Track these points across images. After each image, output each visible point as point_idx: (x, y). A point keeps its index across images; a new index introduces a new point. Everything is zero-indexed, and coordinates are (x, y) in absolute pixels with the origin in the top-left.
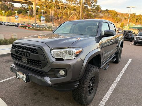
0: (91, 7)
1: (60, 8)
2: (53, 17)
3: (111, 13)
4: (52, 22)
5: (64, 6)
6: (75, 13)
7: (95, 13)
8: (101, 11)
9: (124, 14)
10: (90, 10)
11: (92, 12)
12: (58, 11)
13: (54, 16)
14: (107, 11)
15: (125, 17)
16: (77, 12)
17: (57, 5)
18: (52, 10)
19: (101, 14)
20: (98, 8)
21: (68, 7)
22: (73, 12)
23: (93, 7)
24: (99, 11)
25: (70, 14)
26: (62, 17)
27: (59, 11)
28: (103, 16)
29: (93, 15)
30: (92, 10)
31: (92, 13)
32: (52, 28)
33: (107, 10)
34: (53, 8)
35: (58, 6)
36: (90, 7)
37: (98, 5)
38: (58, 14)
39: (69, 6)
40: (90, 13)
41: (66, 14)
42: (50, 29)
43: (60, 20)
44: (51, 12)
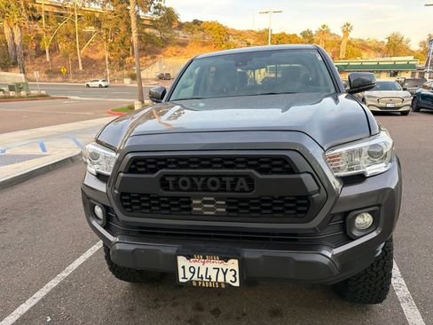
0: (149, 15)
1: (40, 18)
2: (19, 48)
3: (211, 29)
4: (18, 70)
5: (56, 11)
6: (101, 34)
7: (165, 31)
8: (181, 26)
9: (242, 32)
10: (145, 22)
11: (155, 27)
12: (36, 26)
13: (24, 47)
14: (199, 25)
15: (248, 40)
16: (107, 30)
17: (27, 8)
18: (12, 24)
19: (181, 35)
20: (169, 17)
21: (72, 13)
22: (91, 29)
23: (155, 13)
24: (175, 25)
25: (81, 37)
26: (54, 50)
27: (40, 27)
28: (188, 41)
29: (157, 38)
30: (151, 21)
31: (155, 31)
32: (28, 90)
33: (196, 22)
34: (17, 19)
35: (33, 9)
36: (146, 12)
37: (167, 6)
38: (39, 38)
39: (73, 10)
40: (147, 30)
41: (68, 36)
42: (23, 93)
43: (48, 60)
44: (7, 31)
